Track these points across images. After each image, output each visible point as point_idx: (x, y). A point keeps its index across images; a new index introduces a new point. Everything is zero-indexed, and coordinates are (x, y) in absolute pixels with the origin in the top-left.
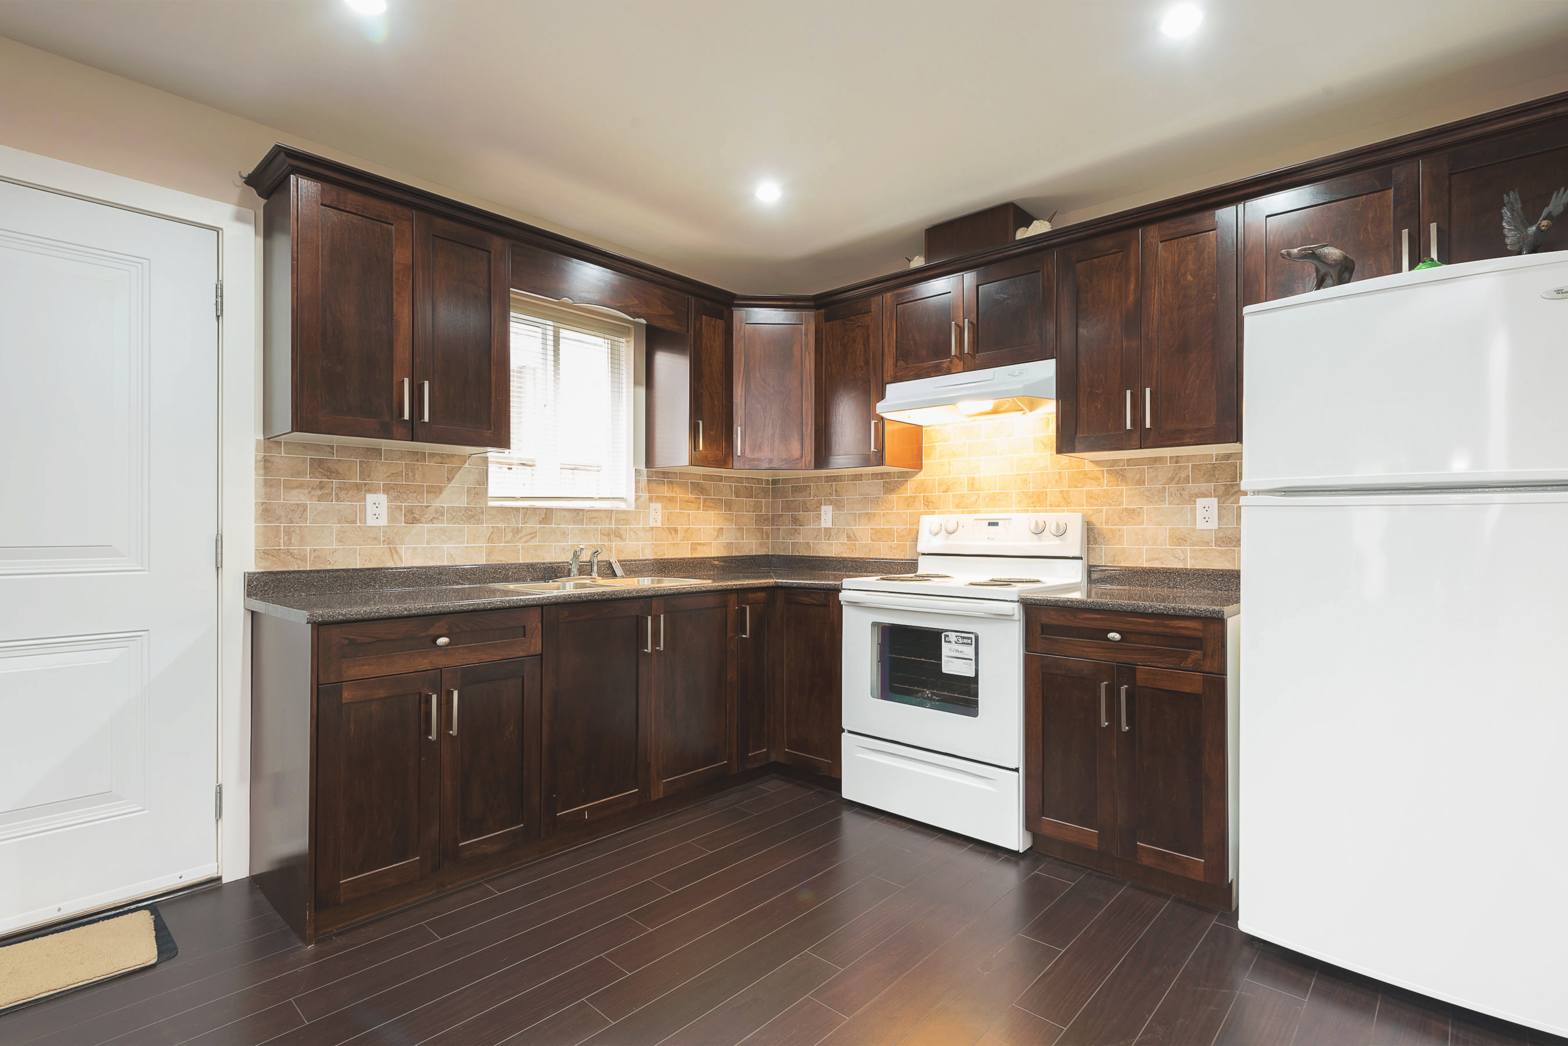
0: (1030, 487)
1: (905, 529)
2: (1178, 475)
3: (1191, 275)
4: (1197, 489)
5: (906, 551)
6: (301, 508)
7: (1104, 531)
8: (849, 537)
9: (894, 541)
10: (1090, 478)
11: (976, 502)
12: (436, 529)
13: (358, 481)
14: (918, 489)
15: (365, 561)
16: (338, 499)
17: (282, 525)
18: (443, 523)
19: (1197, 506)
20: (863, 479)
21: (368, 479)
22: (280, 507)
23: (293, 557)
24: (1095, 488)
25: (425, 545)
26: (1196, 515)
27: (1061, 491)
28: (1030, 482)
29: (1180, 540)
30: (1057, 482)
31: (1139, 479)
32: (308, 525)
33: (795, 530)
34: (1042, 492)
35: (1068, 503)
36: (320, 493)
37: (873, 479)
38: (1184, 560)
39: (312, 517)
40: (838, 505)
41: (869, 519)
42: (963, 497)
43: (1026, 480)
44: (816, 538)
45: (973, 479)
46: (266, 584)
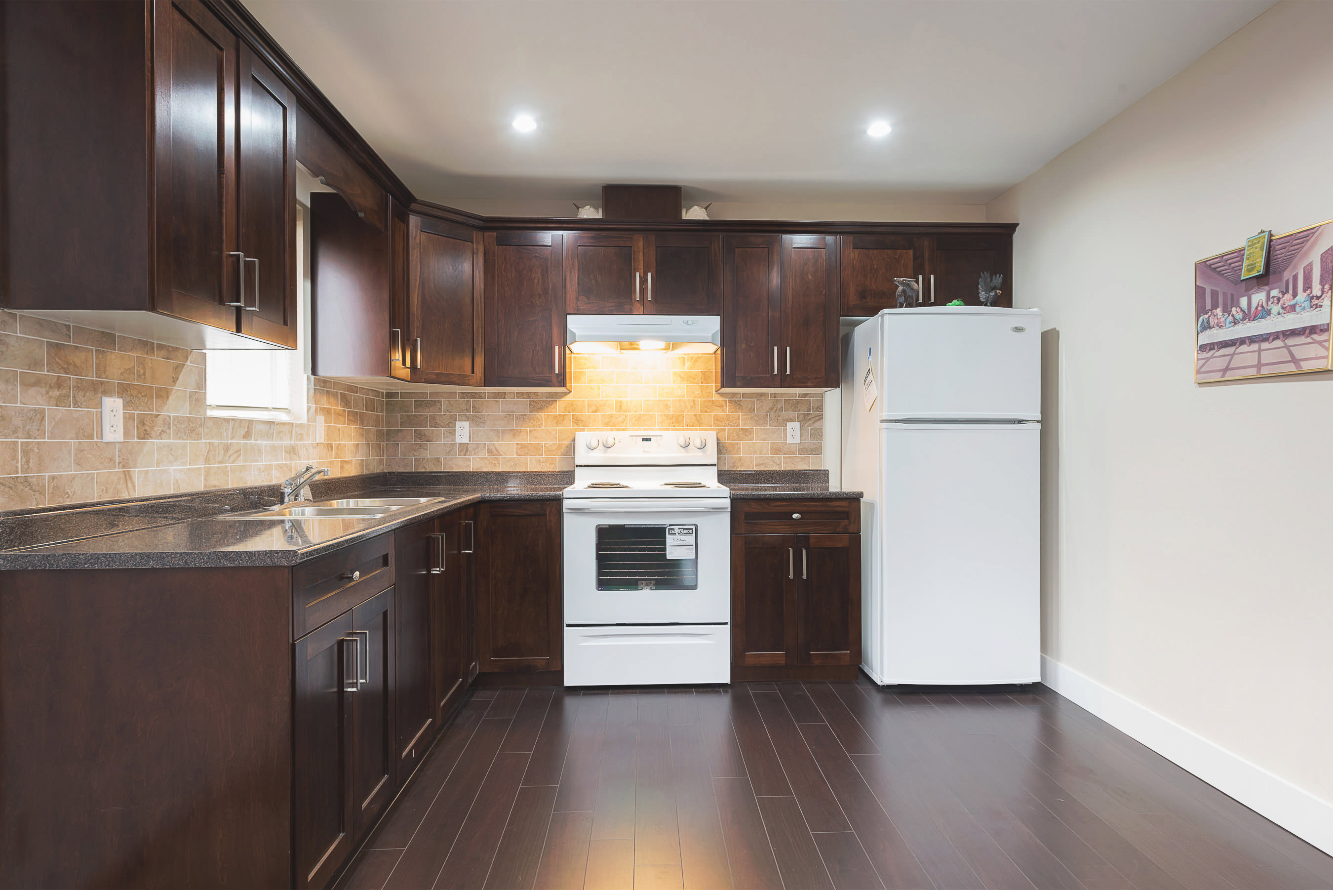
0: (670, 410)
1: (554, 444)
2: (776, 406)
3: (811, 275)
4: (787, 416)
5: (555, 464)
6: (38, 416)
7: (727, 444)
8: (490, 452)
9: (542, 455)
10: (716, 406)
11: (624, 421)
12: (164, 446)
13: (95, 379)
14: (567, 409)
15: (102, 491)
16: (76, 404)
17: (20, 440)
18: (169, 438)
19: (788, 427)
20: (506, 397)
21: (104, 376)
22: (17, 414)
23: (31, 489)
24: (721, 414)
25: (155, 468)
26: (787, 433)
27: (695, 414)
28: (670, 407)
29: (776, 450)
30: (692, 407)
31: (751, 408)
32: (46, 440)
33: (421, 445)
34: (680, 415)
35: (700, 424)
36: (58, 393)
37: (518, 397)
38: (780, 465)
39: (50, 428)
40: (476, 419)
41: (514, 435)
42: (612, 417)
43: (667, 405)
44: (448, 454)
45: (621, 402)
46: (12, 529)
